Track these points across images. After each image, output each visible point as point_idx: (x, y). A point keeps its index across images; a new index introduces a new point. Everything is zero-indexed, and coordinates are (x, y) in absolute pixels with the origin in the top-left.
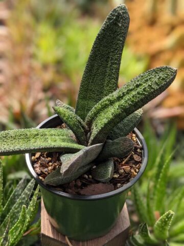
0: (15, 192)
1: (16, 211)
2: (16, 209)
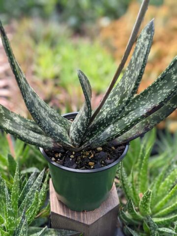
0: (28, 183)
1: (29, 197)
2: (29, 196)
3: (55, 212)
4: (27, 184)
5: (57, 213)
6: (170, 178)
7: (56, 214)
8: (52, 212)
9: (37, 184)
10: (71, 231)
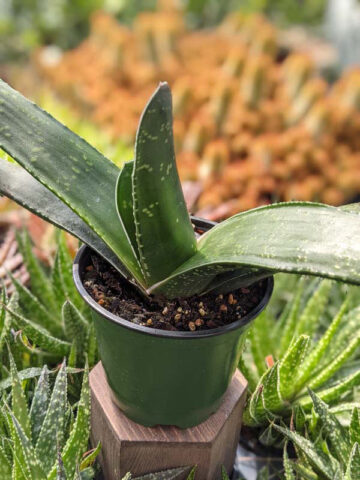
3: (130, 440)
4: (35, 405)
5: (134, 440)
6: (310, 314)
7: (133, 442)
8: (123, 442)
9: (59, 396)
10: (170, 472)
